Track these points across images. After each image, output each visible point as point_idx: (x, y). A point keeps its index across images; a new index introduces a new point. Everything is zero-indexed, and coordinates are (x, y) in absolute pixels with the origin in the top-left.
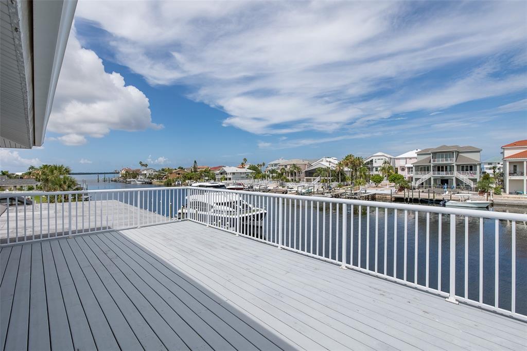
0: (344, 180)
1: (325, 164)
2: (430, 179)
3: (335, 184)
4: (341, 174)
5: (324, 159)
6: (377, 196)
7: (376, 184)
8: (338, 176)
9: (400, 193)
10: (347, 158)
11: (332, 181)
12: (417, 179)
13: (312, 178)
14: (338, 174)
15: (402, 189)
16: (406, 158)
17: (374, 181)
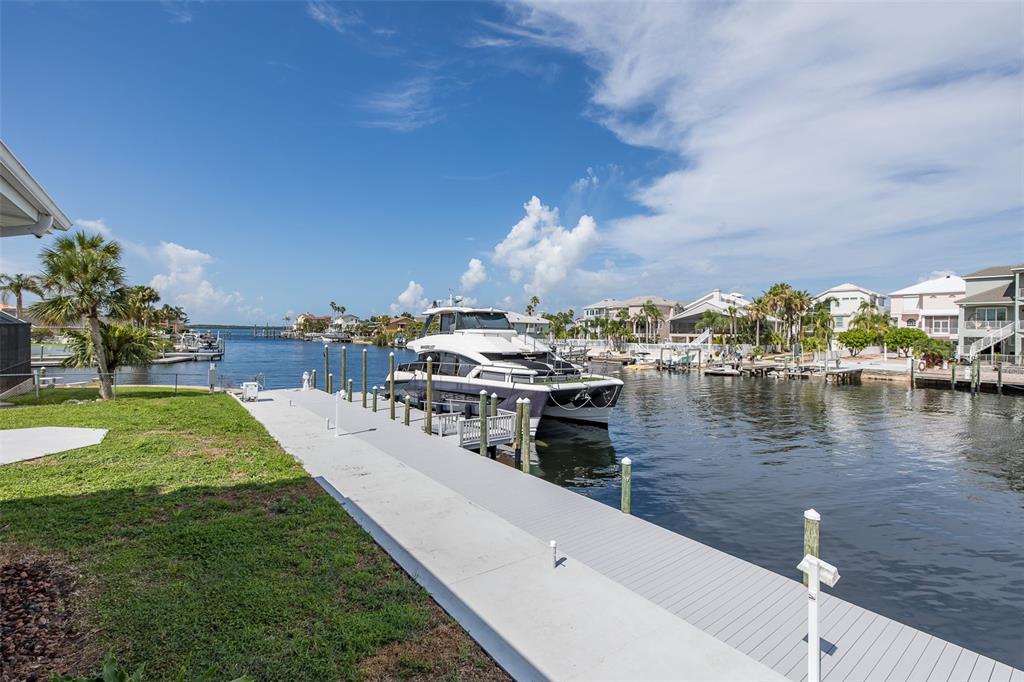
0: (766, 340)
1: (717, 303)
2: (1013, 337)
3: (745, 349)
4: (761, 327)
5: (716, 295)
6: (864, 377)
7: (851, 351)
8: (753, 330)
9: (929, 370)
10: (774, 291)
11: (740, 342)
12: (969, 341)
13: (688, 336)
14: (753, 328)
15: (934, 360)
16: (921, 296)
17: (848, 344)
